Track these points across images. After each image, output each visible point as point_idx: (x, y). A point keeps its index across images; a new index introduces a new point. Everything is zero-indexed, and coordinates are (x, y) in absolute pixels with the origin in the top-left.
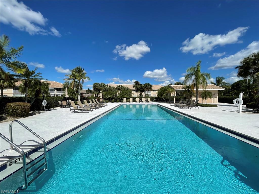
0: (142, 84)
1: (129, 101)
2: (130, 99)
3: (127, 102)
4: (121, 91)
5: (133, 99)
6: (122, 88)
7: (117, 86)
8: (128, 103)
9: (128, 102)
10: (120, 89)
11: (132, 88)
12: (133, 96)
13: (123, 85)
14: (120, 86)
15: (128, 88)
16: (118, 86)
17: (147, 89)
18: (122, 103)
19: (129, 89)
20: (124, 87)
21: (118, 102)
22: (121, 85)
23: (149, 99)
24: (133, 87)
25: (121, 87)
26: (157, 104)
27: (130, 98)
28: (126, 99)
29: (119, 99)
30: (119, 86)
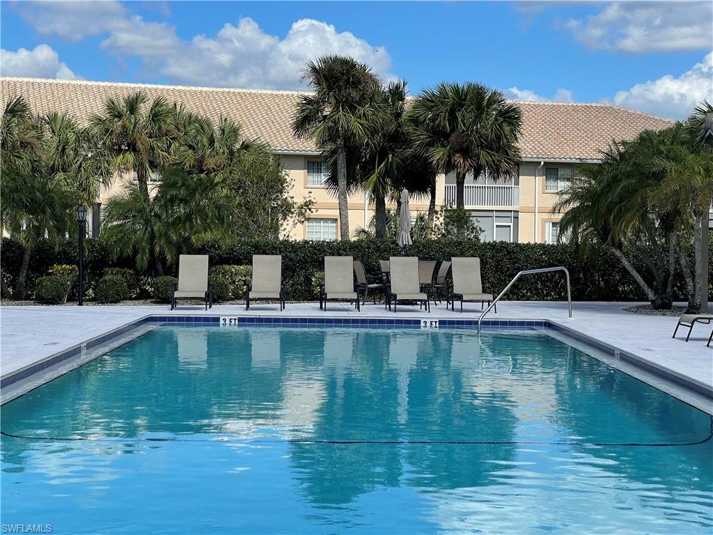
0: (397, 93)
1: (243, 295)
2: (250, 262)
3: (215, 295)
4: (153, 165)
5: (287, 271)
6: (160, 135)
7: (100, 110)
8: (228, 312)
9: (237, 297)
10: (143, 142)
11: (283, 139)
12: (293, 231)
13: (170, 93)
14: (144, 109)
15: (235, 132)
16: (112, 107)
17: (458, 159)
18: (163, 310)
19: (246, 146)
20: (191, 120)
21: (115, 301)
22: (152, 90)
23: (466, 272)
24: (302, 125)
25: (156, 116)
26: (548, 325)
27: (255, 258)
28: (212, 263)
29: (126, 262)
30: (133, 104)
